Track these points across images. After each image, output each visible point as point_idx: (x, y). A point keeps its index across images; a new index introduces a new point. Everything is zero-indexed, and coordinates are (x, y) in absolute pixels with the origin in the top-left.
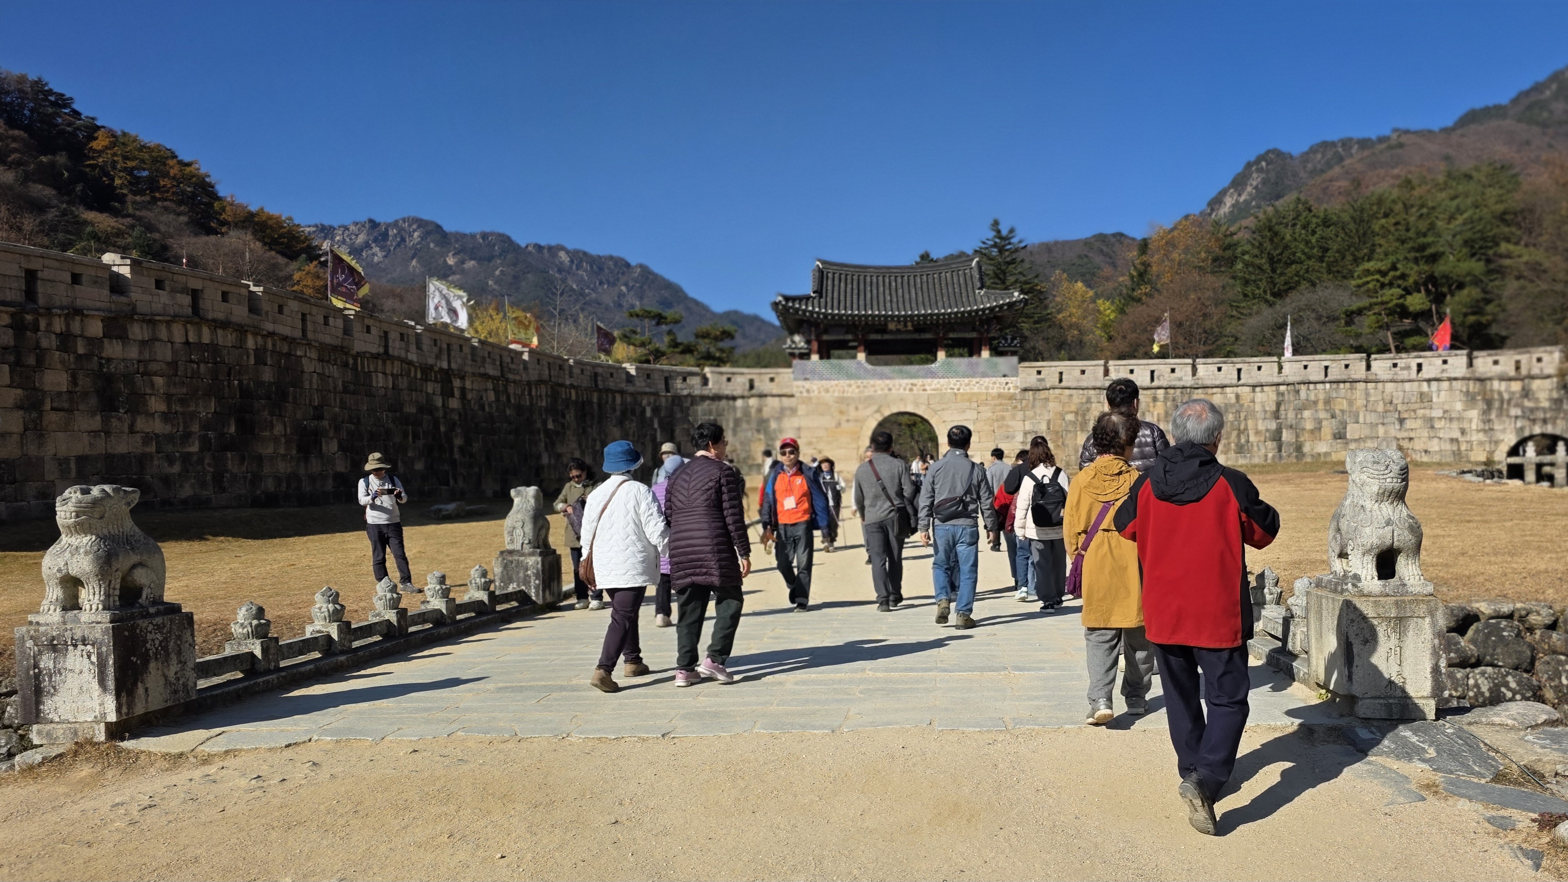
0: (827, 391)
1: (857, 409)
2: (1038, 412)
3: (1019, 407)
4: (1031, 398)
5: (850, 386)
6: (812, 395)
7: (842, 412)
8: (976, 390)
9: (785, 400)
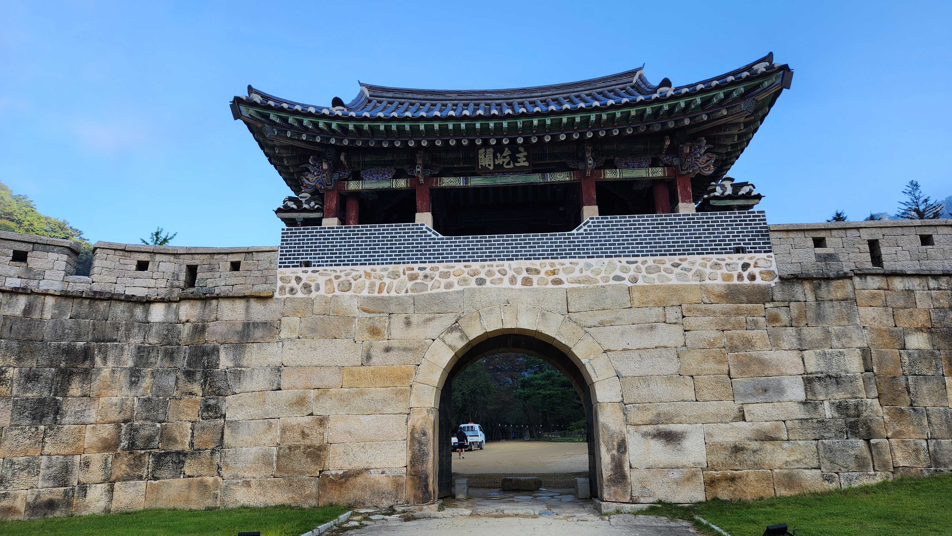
0: (347, 287)
1: (408, 323)
2: (834, 329)
3: (784, 317)
4: (811, 298)
5: (396, 275)
6: (314, 295)
7: (375, 332)
8: (674, 281)
9: (256, 306)
